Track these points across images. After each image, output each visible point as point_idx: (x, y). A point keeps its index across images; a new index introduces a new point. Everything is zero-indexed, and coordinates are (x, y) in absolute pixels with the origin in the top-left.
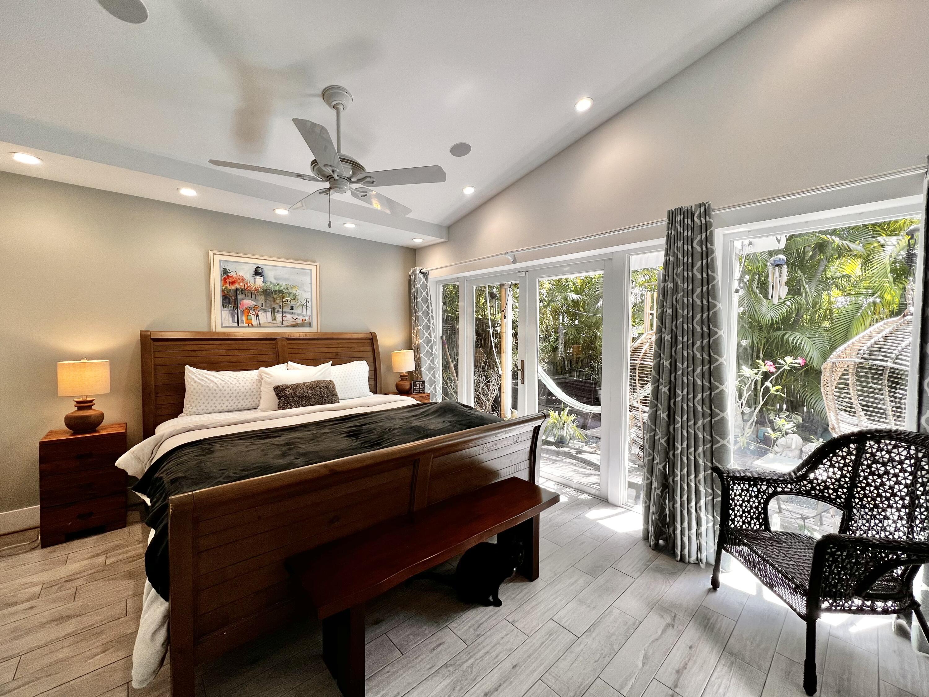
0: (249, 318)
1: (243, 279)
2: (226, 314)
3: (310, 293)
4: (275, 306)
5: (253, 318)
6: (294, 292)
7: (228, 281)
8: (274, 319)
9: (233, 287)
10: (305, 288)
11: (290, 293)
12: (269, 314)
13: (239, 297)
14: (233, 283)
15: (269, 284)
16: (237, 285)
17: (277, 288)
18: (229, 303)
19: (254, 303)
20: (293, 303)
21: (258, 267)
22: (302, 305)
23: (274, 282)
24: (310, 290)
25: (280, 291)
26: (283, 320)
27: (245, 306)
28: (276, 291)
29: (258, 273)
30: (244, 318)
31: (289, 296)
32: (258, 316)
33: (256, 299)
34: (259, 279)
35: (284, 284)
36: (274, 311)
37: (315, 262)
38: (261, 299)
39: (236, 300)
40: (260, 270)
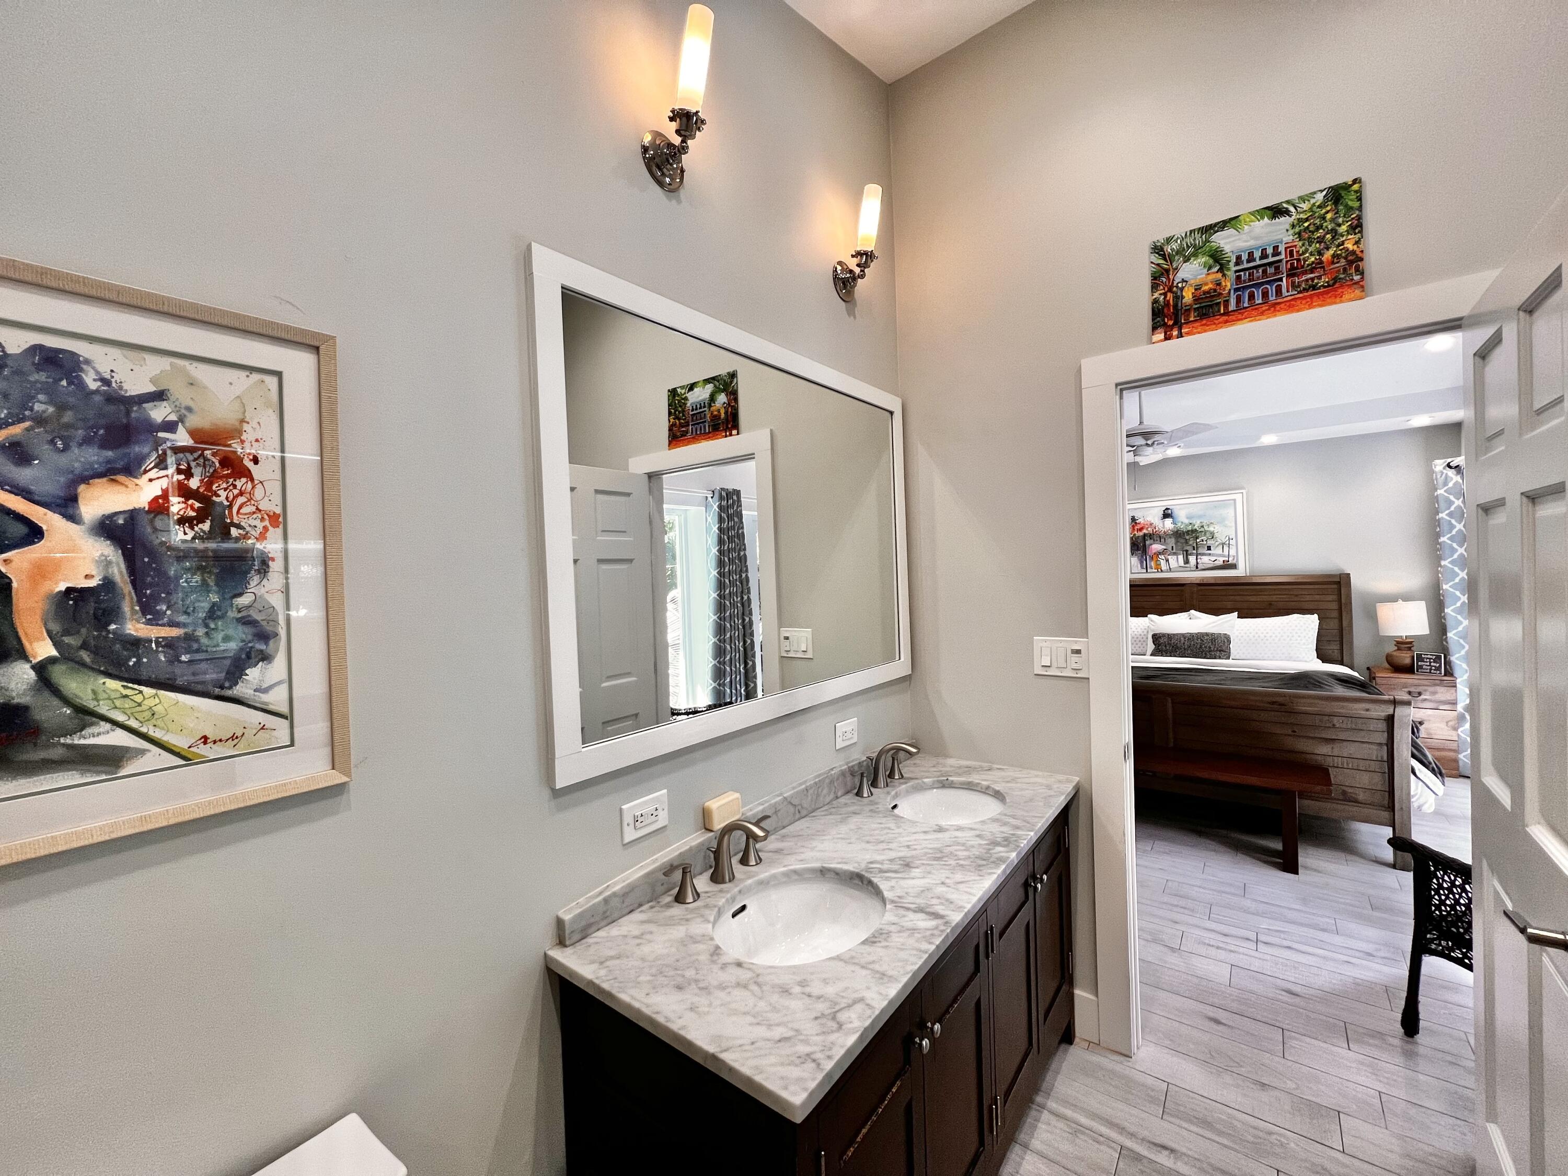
0: (1158, 563)
1: (1151, 524)
2: (1135, 560)
3: (1234, 528)
4: (1188, 548)
5: (1163, 563)
6: (1211, 529)
7: (1136, 528)
8: (1187, 562)
9: (1141, 534)
10: (1226, 522)
11: (1205, 532)
12: (1181, 558)
13: (1148, 543)
14: (1141, 529)
15: (1179, 524)
16: (1145, 531)
17: (1190, 528)
18: (1138, 550)
19: (1164, 547)
20: (1210, 542)
21: (1167, 509)
22: (1223, 544)
23: (1187, 521)
24: (1234, 525)
25: (1194, 531)
26: (1197, 563)
27: (1154, 552)
28: (1189, 531)
29: (1167, 515)
30: (1153, 564)
31: (1205, 534)
32: (1167, 560)
33: (1165, 543)
34: (1168, 521)
35: (1198, 522)
36: (1187, 554)
37: (1243, 488)
38: (1171, 542)
39: (1145, 545)
40: (1170, 512)
